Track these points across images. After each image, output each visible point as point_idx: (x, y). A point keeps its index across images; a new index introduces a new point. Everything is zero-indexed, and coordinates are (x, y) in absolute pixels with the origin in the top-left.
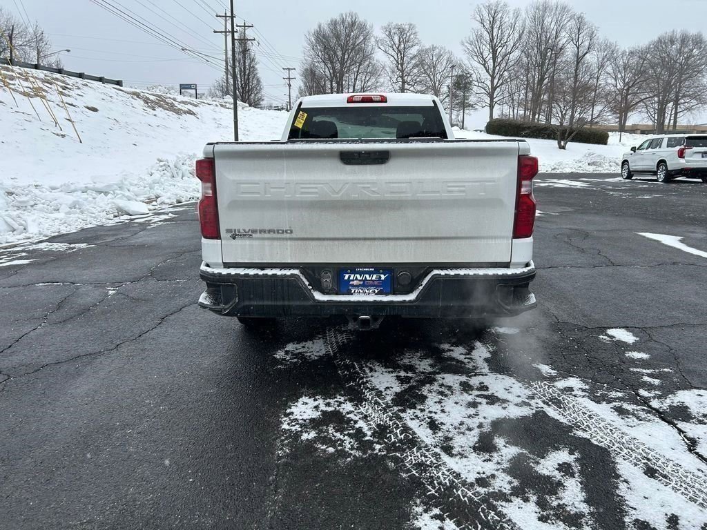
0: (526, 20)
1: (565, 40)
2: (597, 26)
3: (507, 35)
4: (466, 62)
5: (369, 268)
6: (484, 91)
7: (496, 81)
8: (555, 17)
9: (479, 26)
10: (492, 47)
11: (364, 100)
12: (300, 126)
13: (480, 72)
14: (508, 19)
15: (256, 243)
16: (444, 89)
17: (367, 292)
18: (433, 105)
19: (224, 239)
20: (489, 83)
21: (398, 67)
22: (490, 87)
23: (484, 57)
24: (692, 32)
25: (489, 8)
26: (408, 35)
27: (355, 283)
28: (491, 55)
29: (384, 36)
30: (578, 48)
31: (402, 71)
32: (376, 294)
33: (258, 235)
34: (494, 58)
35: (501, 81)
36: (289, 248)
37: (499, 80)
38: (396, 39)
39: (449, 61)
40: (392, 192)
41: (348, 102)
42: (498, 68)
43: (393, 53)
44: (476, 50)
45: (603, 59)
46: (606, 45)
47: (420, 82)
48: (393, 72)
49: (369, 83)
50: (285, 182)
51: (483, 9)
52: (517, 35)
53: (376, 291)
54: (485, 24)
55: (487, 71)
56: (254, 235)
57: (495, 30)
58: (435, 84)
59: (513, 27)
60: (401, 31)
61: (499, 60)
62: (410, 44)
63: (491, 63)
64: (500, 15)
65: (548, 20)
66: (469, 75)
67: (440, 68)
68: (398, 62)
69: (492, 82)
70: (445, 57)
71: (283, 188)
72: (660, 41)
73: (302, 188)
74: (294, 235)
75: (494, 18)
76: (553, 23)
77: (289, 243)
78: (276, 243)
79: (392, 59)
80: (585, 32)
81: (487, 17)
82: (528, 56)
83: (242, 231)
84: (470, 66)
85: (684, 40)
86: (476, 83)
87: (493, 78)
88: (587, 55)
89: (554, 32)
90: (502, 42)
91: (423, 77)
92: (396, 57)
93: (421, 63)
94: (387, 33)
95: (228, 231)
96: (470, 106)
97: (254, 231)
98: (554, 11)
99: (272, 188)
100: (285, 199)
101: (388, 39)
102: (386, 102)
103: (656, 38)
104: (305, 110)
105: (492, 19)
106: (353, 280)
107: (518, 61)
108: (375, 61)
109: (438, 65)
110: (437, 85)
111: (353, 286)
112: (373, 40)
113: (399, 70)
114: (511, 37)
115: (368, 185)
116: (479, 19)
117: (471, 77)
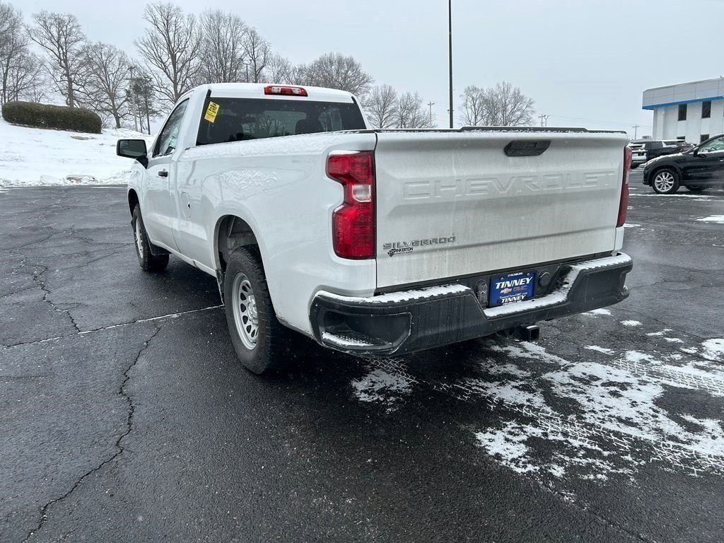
0: (200, 28)
1: (242, 52)
2: (269, 41)
3: (184, 40)
4: (143, 64)
5: (518, 272)
6: (168, 98)
7: (179, 87)
8: (229, 29)
9: (153, 28)
10: (170, 50)
11: (284, 92)
12: (212, 120)
13: (161, 76)
14: (184, 24)
15: (414, 257)
16: (122, 93)
17: (515, 299)
18: (353, 102)
19: (380, 258)
20: (172, 89)
21: (60, 63)
22: (174, 93)
23: (164, 61)
24: (346, 56)
25: (160, 9)
26: (69, 27)
27: (505, 291)
28: (170, 60)
29: (37, 25)
30: (255, 61)
31: (67, 68)
32: (523, 300)
33: (419, 248)
34: (174, 63)
35: (184, 88)
36: (447, 260)
37: (182, 86)
38: (54, 30)
39: (122, 62)
40: (549, 186)
41: (266, 94)
42: (179, 74)
43: (52, 47)
44: (153, 53)
45: (278, 74)
46: (279, 61)
47: (90, 82)
48: (55, 69)
49: (25, 80)
50: (456, 179)
51: (154, 9)
52: (194, 42)
53: (523, 297)
54: (159, 26)
55: (169, 77)
56: (415, 249)
57: (171, 34)
58: (109, 86)
59: (189, 33)
60: (60, 23)
61: (180, 66)
62: (73, 38)
63: (171, 68)
64: (174, 19)
65: (223, 31)
66: (148, 80)
67: (111, 68)
68: (60, 58)
69: (175, 88)
70: (117, 57)
71: (454, 186)
72: (321, 62)
73: (473, 185)
74: (456, 244)
75: (167, 21)
76: (229, 34)
77: (447, 253)
78: (435, 255)
79: (51, 53)
80: (259, 46)
81: (160, 19)
82: (208, 64)
83: (402, 244)
84: (148, 69)
85: (340, 62)
86: (158, 89)
87: (175, 85)
88: (264, 69)
89: (231, 44)
90: (180, 47)
91: (94, 77)
92: (57, 52)
93: (89, 61)
94: (42, 23)
95: (386, 246)
96: (154, 112)
97: (416, 243)
98: (228, 23)
99: (443, 187)
100: (455, 200)
101: (43, 31)
102: (306, 95)
103: (318, 59)
104: (217, 100)
105: (165, 22)
106: (503, 289)
107: (199, 69)
108: (30, 55)
109: (110, 65)
110: (111, 87)
111: (504, 295)
112: (23, 29)
113: (63, 67)
114: (188, 43)
115: (530, 179)
116: (151, 19)
117: (150, 81)
